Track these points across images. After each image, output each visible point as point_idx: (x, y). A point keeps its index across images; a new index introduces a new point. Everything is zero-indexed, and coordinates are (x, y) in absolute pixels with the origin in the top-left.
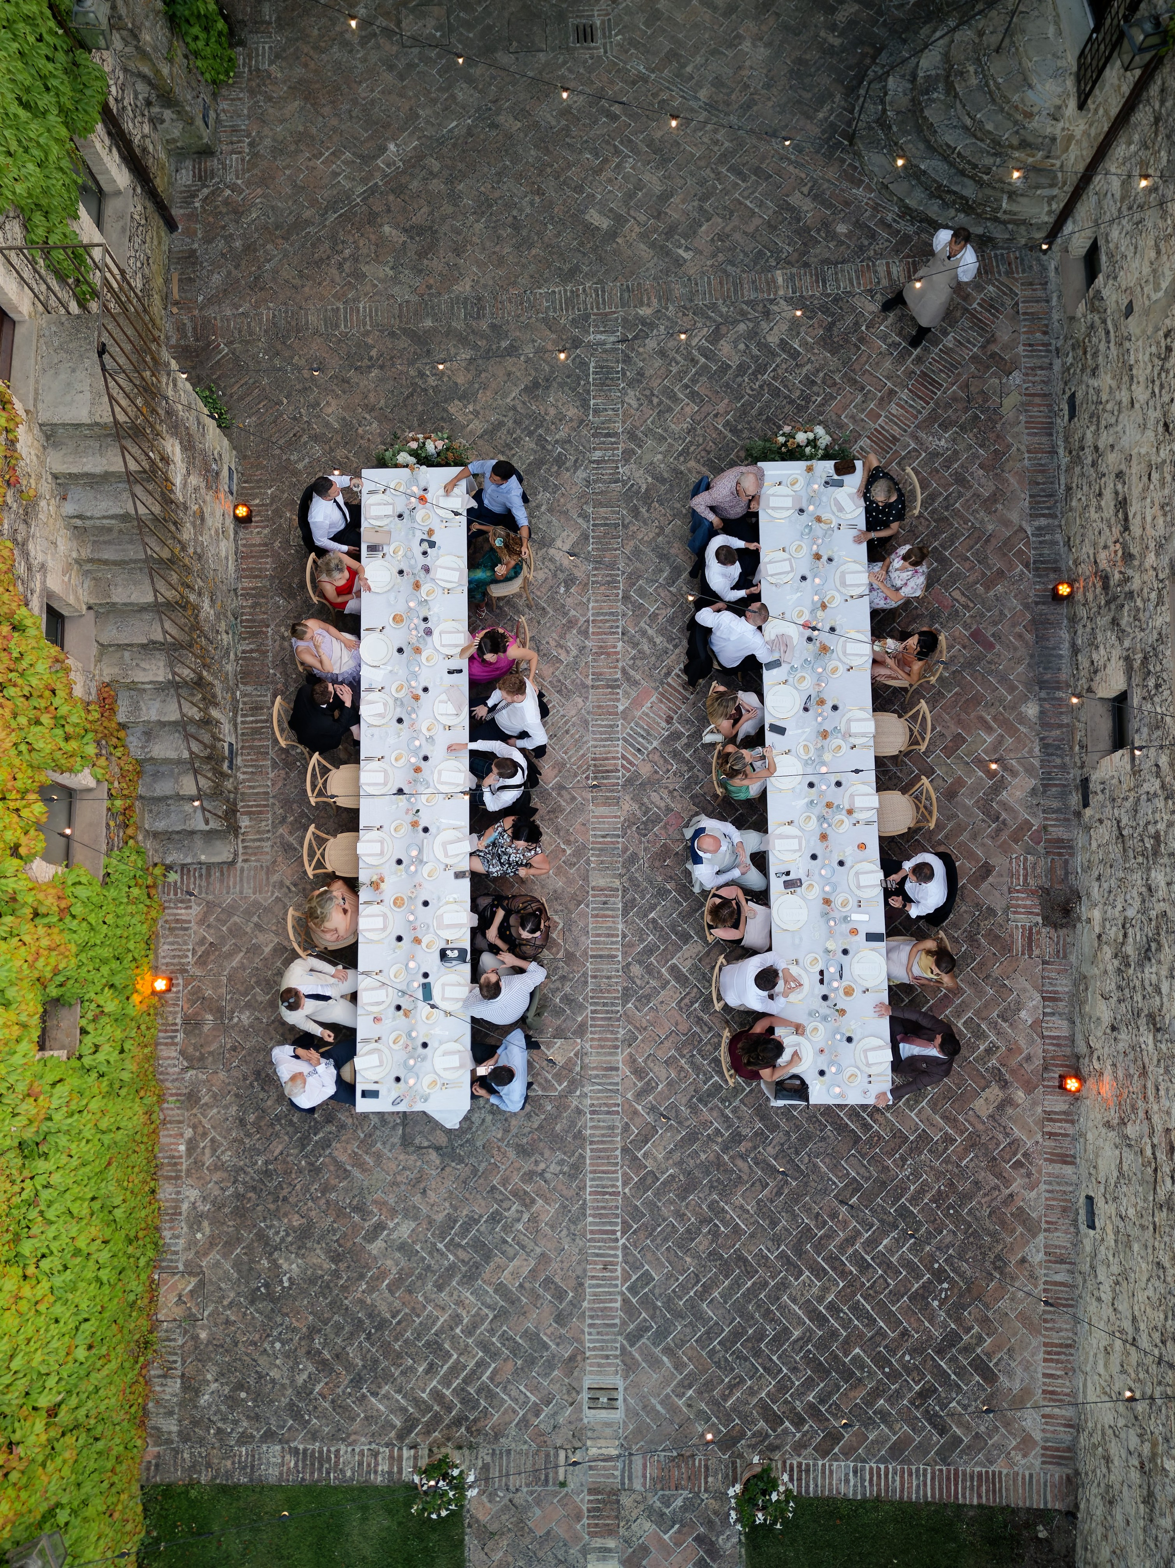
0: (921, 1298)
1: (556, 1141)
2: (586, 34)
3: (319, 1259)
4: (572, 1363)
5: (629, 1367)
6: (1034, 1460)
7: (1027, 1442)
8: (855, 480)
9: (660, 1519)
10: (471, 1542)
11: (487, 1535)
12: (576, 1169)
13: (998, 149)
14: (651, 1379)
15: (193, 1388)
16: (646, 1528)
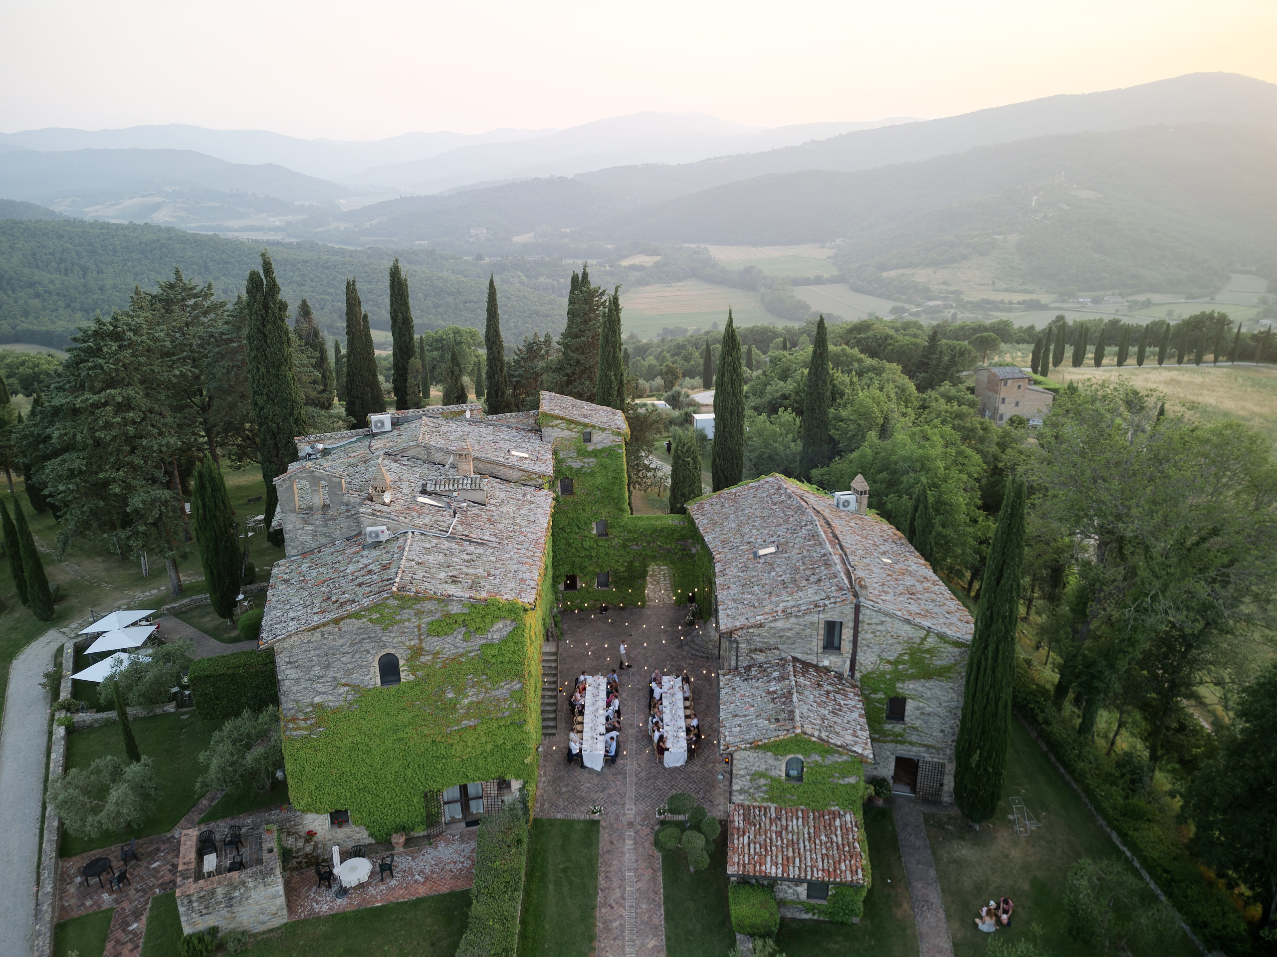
0: (698, 792)
1: (621, 774)
2: (631, 635)
3: (570, 788)
4: (624, 804)
5: (635, 804)
6: (721, 813)
7: (720, 811)
8: (680, 678)
9: (642, 826)
10: (601, 829)
11: (604, 828)
12: (625, 778)
13: (707, 643)
14: (640, 806)
15: (542, 805)
16: (639, 827)
